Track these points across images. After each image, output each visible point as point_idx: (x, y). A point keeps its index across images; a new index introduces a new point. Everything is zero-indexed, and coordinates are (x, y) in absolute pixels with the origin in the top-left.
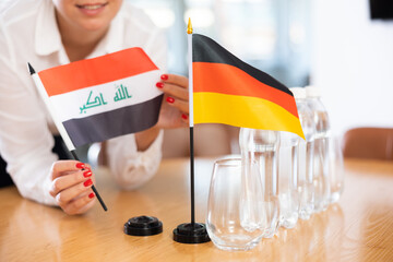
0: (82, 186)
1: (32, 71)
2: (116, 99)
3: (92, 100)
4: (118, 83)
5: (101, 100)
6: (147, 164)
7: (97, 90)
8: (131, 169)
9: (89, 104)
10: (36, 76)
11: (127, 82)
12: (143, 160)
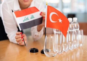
0: (21, 38)
1: (13, 11)
2: (31, 18)
3: (26, 19)
4: (31, 14)
5: (28, 19)
6: (39, 35)
7: (27, 16)
8: (36, 35)
9: (25, 20)
10: (13, 13)
11: (33, 14)
12: (38, 34)
